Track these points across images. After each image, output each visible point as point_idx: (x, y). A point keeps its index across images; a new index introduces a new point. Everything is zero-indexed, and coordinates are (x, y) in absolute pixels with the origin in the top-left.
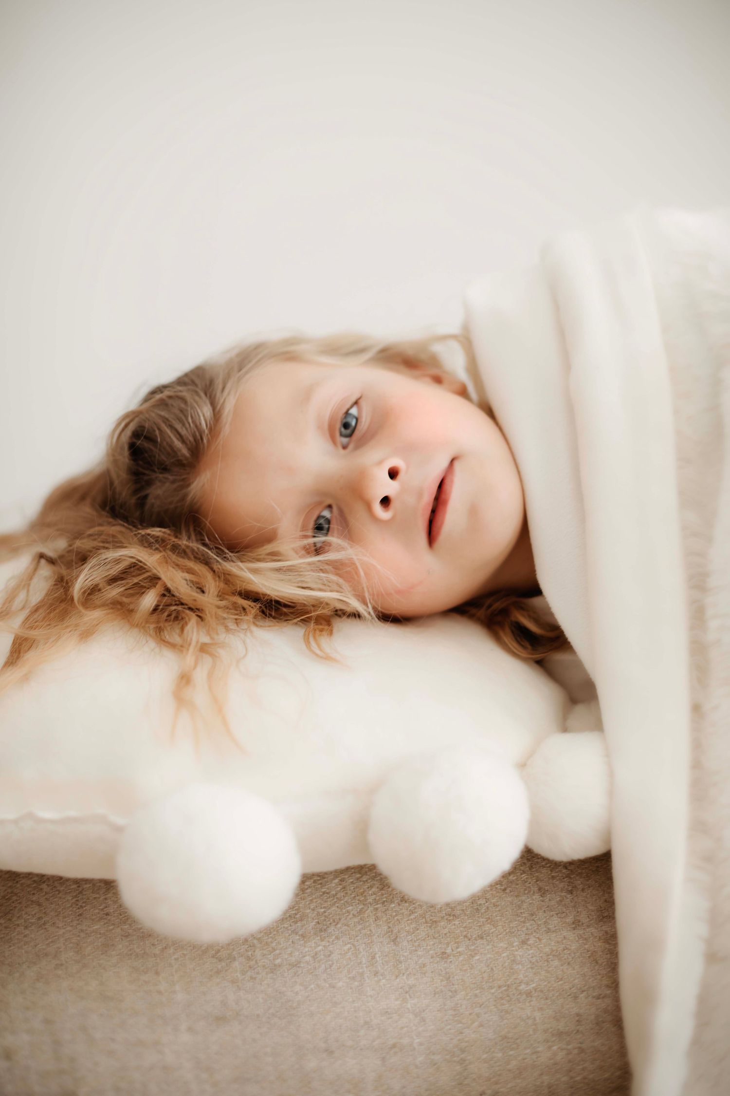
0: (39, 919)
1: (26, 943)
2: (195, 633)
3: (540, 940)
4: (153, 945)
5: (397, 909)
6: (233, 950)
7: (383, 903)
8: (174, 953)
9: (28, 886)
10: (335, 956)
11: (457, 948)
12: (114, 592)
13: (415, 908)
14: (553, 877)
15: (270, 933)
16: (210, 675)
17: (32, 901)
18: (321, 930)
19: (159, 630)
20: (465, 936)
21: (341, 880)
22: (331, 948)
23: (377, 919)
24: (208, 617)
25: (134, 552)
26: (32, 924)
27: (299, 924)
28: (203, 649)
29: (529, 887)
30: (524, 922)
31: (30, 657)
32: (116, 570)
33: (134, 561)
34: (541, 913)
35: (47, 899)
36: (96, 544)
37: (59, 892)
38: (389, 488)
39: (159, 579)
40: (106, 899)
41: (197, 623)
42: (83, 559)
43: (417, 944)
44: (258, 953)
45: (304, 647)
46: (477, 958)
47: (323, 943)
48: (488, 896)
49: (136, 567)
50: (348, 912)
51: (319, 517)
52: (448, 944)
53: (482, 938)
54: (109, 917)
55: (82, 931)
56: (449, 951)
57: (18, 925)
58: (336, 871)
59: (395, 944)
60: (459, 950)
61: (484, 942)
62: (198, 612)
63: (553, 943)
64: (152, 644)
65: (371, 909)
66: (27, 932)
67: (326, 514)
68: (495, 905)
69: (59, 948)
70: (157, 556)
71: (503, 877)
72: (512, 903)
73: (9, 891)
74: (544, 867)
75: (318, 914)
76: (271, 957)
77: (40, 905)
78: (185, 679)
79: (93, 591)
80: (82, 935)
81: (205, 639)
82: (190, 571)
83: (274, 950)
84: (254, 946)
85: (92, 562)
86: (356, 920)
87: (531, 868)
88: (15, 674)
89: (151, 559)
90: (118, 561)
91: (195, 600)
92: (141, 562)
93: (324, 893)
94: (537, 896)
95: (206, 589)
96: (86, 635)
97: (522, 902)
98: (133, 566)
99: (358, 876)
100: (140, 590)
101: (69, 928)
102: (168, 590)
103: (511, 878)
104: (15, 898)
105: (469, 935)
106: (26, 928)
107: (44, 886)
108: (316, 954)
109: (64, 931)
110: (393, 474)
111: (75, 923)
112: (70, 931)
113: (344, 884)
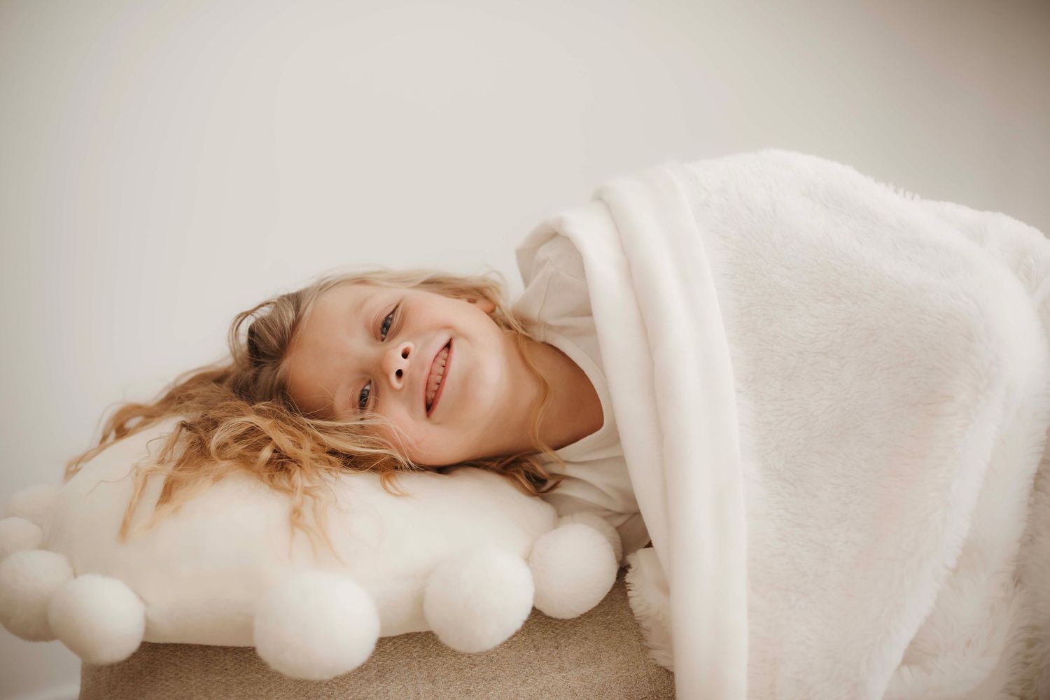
0: (177, 674)
1: (167, 691)
2: (299, 478)
3: (536, 680)
4: (261, 689)
5: (434, 661)
6: (318, 691)
7: (424, 657)
8: (276, 694)
9: (167, 654)
10: (391, 693)
11: (478, 686)
12: (238, 448)
13: (447, 660)
14: (544, 638)
15: (344, 679)
16: (314, 509)
17: (171, 663)
18: (380, 676)
19: (271, 478)
20: (483, 679)
21: (393, 643)
22: (388, 688)
23: (420, 668)
24: (305, 466)
25: (253, 419)
26: (171, 678)
27: (365, 672)
28: (306, 491)
29: (527, 645)
30: (524, 668)
31: (178, 494)
32: (239, 432)
33: (253, 425)
34: (536, 662)
35: (181, 662)
36: (224, 414)
37: (190, 656)
38: (403, 364)
39: (271, 439)
40: (225, 660)
41: (301, 473)
42: (215, 424)
43: (449, 684)
44: (336, 692)
45: (381, 486)
46: (491, 693)
47: (383, 685)
48: (498, 651)
49: (253, 430)
50: (399, 664)
51: (363, 390)
52: (471, 684)
53: (495, 679)
54: (227, 672)
55: (208, 681)
56: (471, 688)
57: (161, 679)
58: (389, 637)
59: (433, 684)
60: (479, 687)
61: (496, 682)
62: (297, 462)
63: (545, 682)
64: (267, 487)
65: (415, 661)
66: (168, 683)
67: (368, 388)
68: (504, 658)
69: (192, 693)
70: (269, 422)
71: (509, 639)
72: (515, 656)
73: (152, 658)
74: (537, 631)
75: (378, 665)
76: (345, 695)
77: (176, 665)
78: (296, 513)
79: (222, 447)
80: (209, 684)
81: (307, 484)
82: (292, 434)
83: (348, 690)
84: (333, 688)
85: (223, 426)
86: (405, 669)
87: (528, 632)
88: (167, 508)
89: (264, 424)
90: (241, 425)
91: (296, 454)
92: (258, 426)
93: (382, 652)
94: (533, 651)
95: (303, 446)
96: (218, 478)
97: (523, 654)
98: (252, 429)
99: (406, 640)
100: (258, 448)
101: (199, 680)
102: (277, 446)
103: (514, 639)
104: (157, 662)
105: (485, 678)
106: (167, 681)
107: (178, 653)
108: (378, 692)
109: (195, 681)
110: (405, 355)
111: (203, 676)
112: (199, 681)
113: (396, 645)
